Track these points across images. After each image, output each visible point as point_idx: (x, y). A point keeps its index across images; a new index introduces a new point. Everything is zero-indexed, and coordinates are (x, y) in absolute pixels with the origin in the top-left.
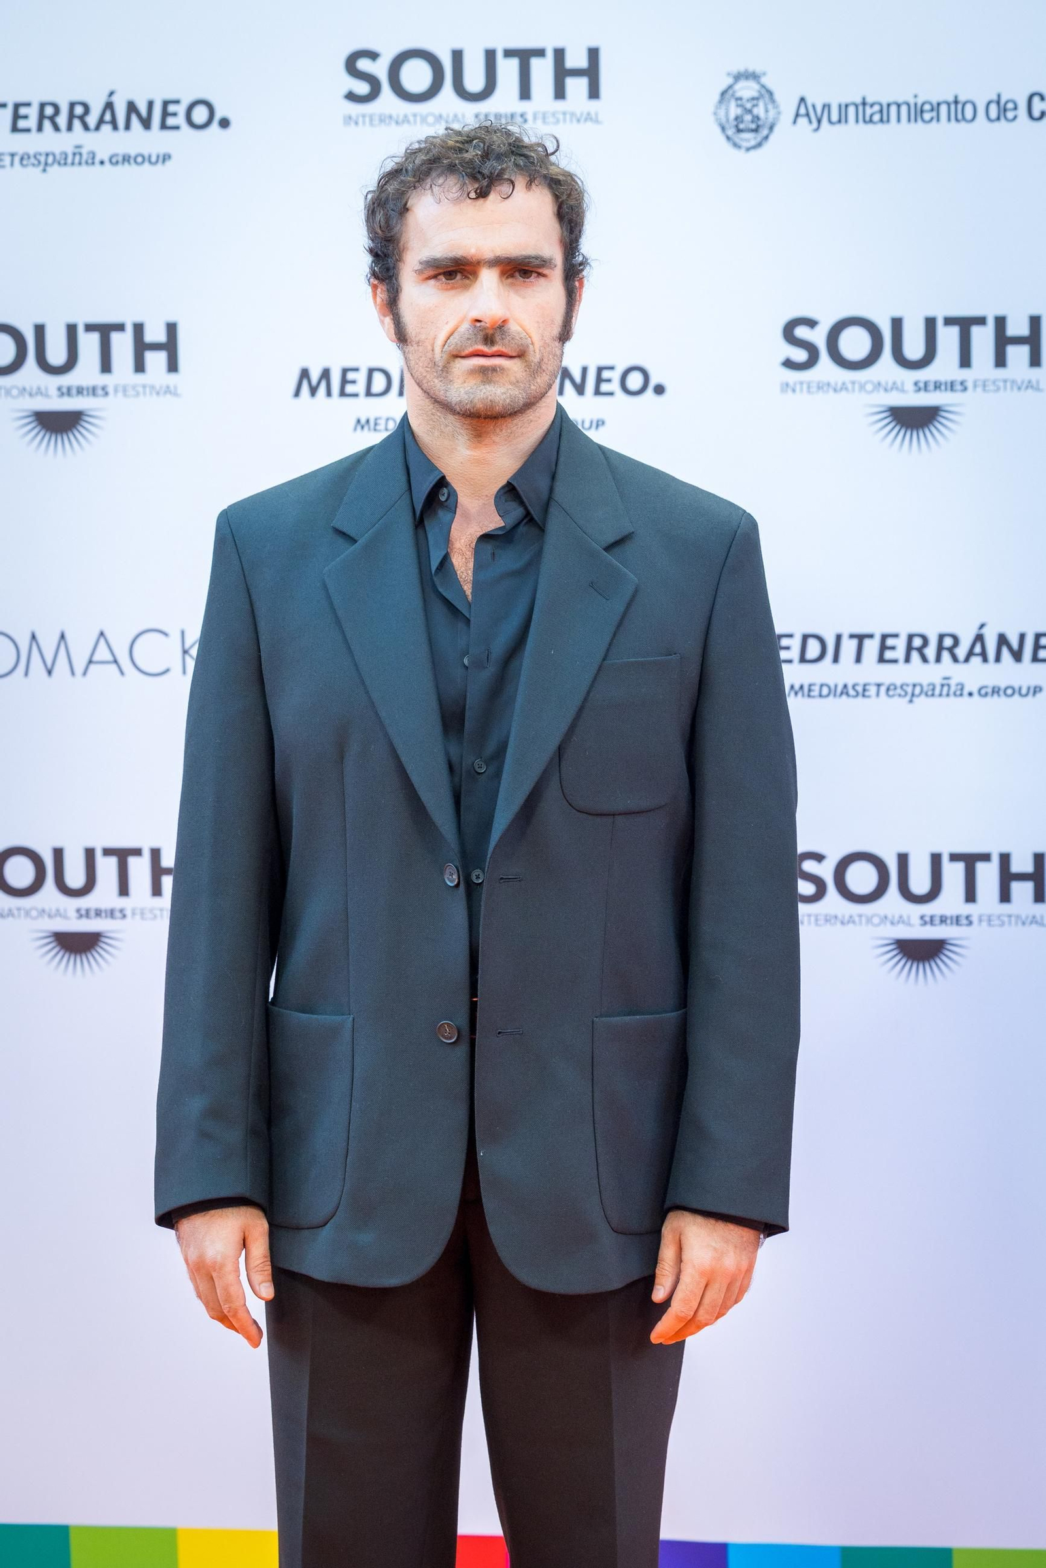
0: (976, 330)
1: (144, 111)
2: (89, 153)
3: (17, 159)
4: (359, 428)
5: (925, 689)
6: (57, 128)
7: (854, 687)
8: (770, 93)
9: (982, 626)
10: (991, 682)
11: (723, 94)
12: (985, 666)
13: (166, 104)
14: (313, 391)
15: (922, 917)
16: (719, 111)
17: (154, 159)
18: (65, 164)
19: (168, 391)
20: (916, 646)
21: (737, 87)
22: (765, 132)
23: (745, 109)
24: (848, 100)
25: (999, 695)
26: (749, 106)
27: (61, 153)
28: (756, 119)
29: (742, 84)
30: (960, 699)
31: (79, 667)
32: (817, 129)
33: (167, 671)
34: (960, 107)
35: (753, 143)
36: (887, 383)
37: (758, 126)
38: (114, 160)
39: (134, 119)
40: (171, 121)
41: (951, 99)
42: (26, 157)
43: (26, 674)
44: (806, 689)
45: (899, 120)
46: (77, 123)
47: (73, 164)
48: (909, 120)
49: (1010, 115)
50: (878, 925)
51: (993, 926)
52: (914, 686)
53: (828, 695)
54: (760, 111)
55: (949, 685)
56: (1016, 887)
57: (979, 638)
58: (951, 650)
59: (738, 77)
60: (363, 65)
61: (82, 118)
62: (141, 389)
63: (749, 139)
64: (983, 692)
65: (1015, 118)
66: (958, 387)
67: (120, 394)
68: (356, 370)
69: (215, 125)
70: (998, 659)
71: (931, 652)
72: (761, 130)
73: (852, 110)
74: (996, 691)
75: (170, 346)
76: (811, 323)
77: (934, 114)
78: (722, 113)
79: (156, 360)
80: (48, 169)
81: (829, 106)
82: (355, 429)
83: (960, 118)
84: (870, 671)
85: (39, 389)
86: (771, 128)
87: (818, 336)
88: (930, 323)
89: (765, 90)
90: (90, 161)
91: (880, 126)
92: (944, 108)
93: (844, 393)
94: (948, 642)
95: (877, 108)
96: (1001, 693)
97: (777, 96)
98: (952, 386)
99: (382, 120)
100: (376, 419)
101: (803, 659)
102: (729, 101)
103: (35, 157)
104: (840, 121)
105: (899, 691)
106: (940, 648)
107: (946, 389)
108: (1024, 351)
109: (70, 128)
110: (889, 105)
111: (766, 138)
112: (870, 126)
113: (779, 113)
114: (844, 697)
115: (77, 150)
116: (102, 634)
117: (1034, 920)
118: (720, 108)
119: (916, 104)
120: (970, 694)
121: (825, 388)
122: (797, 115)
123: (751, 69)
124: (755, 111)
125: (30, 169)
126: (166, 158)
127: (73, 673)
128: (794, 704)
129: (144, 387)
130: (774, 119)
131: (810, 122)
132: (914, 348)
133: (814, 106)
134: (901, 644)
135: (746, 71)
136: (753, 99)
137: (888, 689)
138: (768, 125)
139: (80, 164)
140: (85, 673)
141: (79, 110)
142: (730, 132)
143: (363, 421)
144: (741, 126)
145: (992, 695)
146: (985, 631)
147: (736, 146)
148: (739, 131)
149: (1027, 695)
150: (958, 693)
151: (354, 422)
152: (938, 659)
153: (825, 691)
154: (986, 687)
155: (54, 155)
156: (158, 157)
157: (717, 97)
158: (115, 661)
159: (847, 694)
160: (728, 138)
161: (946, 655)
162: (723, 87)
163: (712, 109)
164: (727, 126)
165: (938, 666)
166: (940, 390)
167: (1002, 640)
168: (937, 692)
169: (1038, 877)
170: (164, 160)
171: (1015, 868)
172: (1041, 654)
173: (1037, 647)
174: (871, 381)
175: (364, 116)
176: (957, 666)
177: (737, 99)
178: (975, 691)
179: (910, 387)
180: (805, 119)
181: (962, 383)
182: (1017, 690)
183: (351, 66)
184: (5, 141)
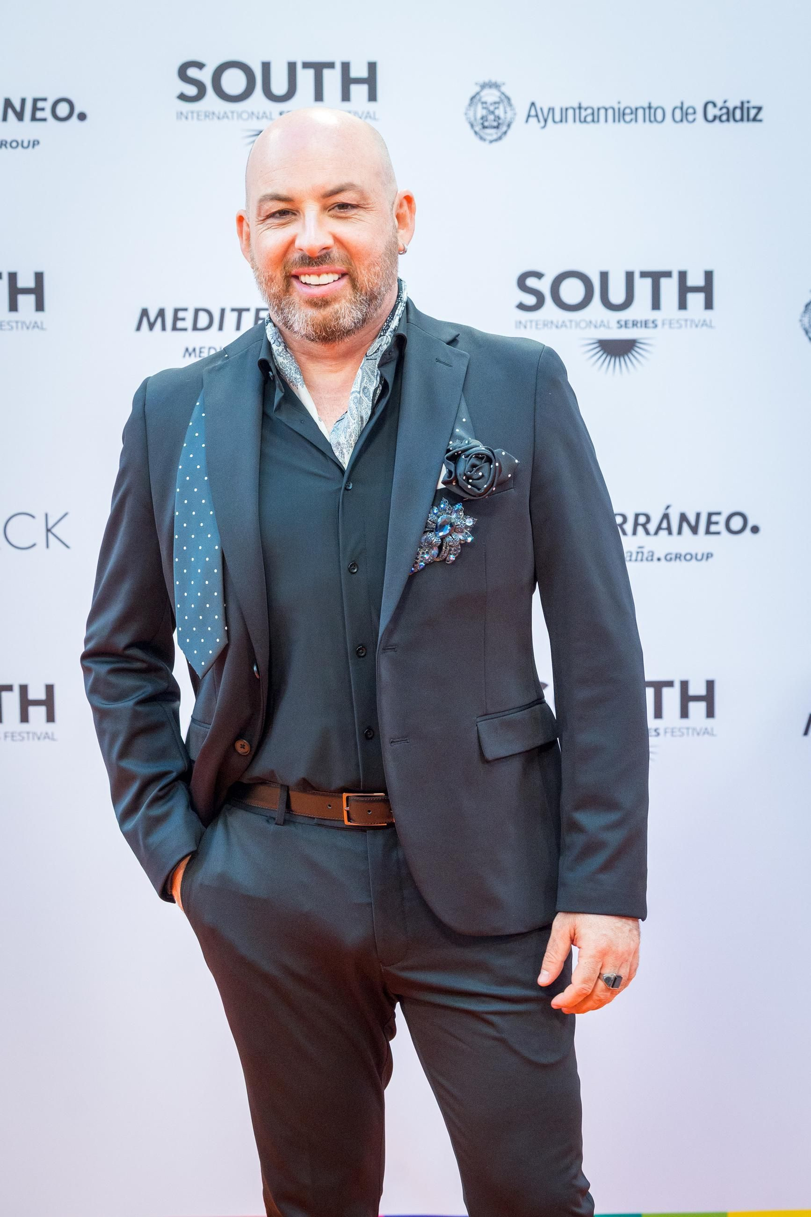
0: (664, 281)
1: (18, 108)
4: (187, 355)
8: (509, 99)
9: (668, 507)
10: (674, 550)
11: (472, 99)
12: (670, 537)
13: (35, 101)
14: (151, 326)
16: (469, 112)
17: (25, 144)
19: (36, 325)
21: (482, 94)
22: (504, 128)
23: (489, 111)
24: (568, 105)
25: (680, 560)
26: (492, 108)
28: (497, 119)
29: (486, 91)
30: (650, 563)
32: (544, 127)
33: (34, 545)
34: (652, 111)
35: (495, 137)
36: (596, 322)
39: (10, 113)
40: (39, 115)
41: (646, 105)
45: (606, 121)
48: (614, 121)
49: (690, 118)
51: (675, 736)
54: (500, 112)
55: (642, 553)
56: (693, 706)
57: (666, 516)
58: (644, 526)
59: (483, 86)
60: (192, 72)
62: (14, 325)
63: (492, 133)
64: (668, 558)
65: (694, 120)
66: (651, 325)
68: (186, 310)
69: (75, 117)
70: (680, 532)
71: (628, 527)
72: (501, 127)
73: (570, 112)
74: (678, 557)
75: (38, 291)
76: (539, 275)
77: (633, 116)
78: (471, 114)
79: (27, 302)
81: (553, 109)
82: (184, 356)
83: (653, 120)
86: (509, 126)
87: (544, 286)
88: (630, 276)
89: (504, 96)
91: (592, 125)
92: (640, 112)
93: (564, 329)
94: (642, 520)
95: (590, 111)
96: (682, 558)
97: (513, 101)
98: (646, 324)
99: (206, 116)
100: (201, 348)
102: (477, 104)
104: (561, 121)
106: (636, 524)
107: (641, 326)
108: (700, 297)
110: (599, 109)
111: (505, 133)
112: (585, 125)
113: (515, 114)
117: (706, 732)
118: (470, 110)
119: (619, 109)
120: (659, 559)
121: (549, 326)
122: (529, 116)
123: (493, 80)
124: (497, 112)
126: (36, 143)
129: (17, 323)
130: (511, 118)
131: (539, 121)
132: (617, 295)
133: (541, 109)
135: (490, 82)
136: (495, 103)
138: (507, 124)
142: (477, 128)
143: (190, 350)
144: (486, 124)
145: (675, 560)
146: (670, 511)
147: (482, 138)
148: (484, 127)
149: (702, 559)
150: (650, 558)
151: (183, 350)
152: (634, 533)
154: (670, 554)
156: (29, 142)
157: (467, 101)
160: (476, 133)
161: (640, 529)
162: (472, 93)
163: (464, 110)
164: (475, 124)
165: (635, 538)
166: (637, 327)
167: (683, 518)
168: (634, 558)
169: (709, 698)
170: (34, 145)
171: (692, 692)
172: (713, 528)
173: (709, 523)
174: (584, 320)
175: (192, 112)
176: (648, 538)
177: (483, 103)
178: (662, 558)
179: (614, 324)
180: (535, 119)
181: (653, 322)
182: (694, 555)
183: (182, 73)
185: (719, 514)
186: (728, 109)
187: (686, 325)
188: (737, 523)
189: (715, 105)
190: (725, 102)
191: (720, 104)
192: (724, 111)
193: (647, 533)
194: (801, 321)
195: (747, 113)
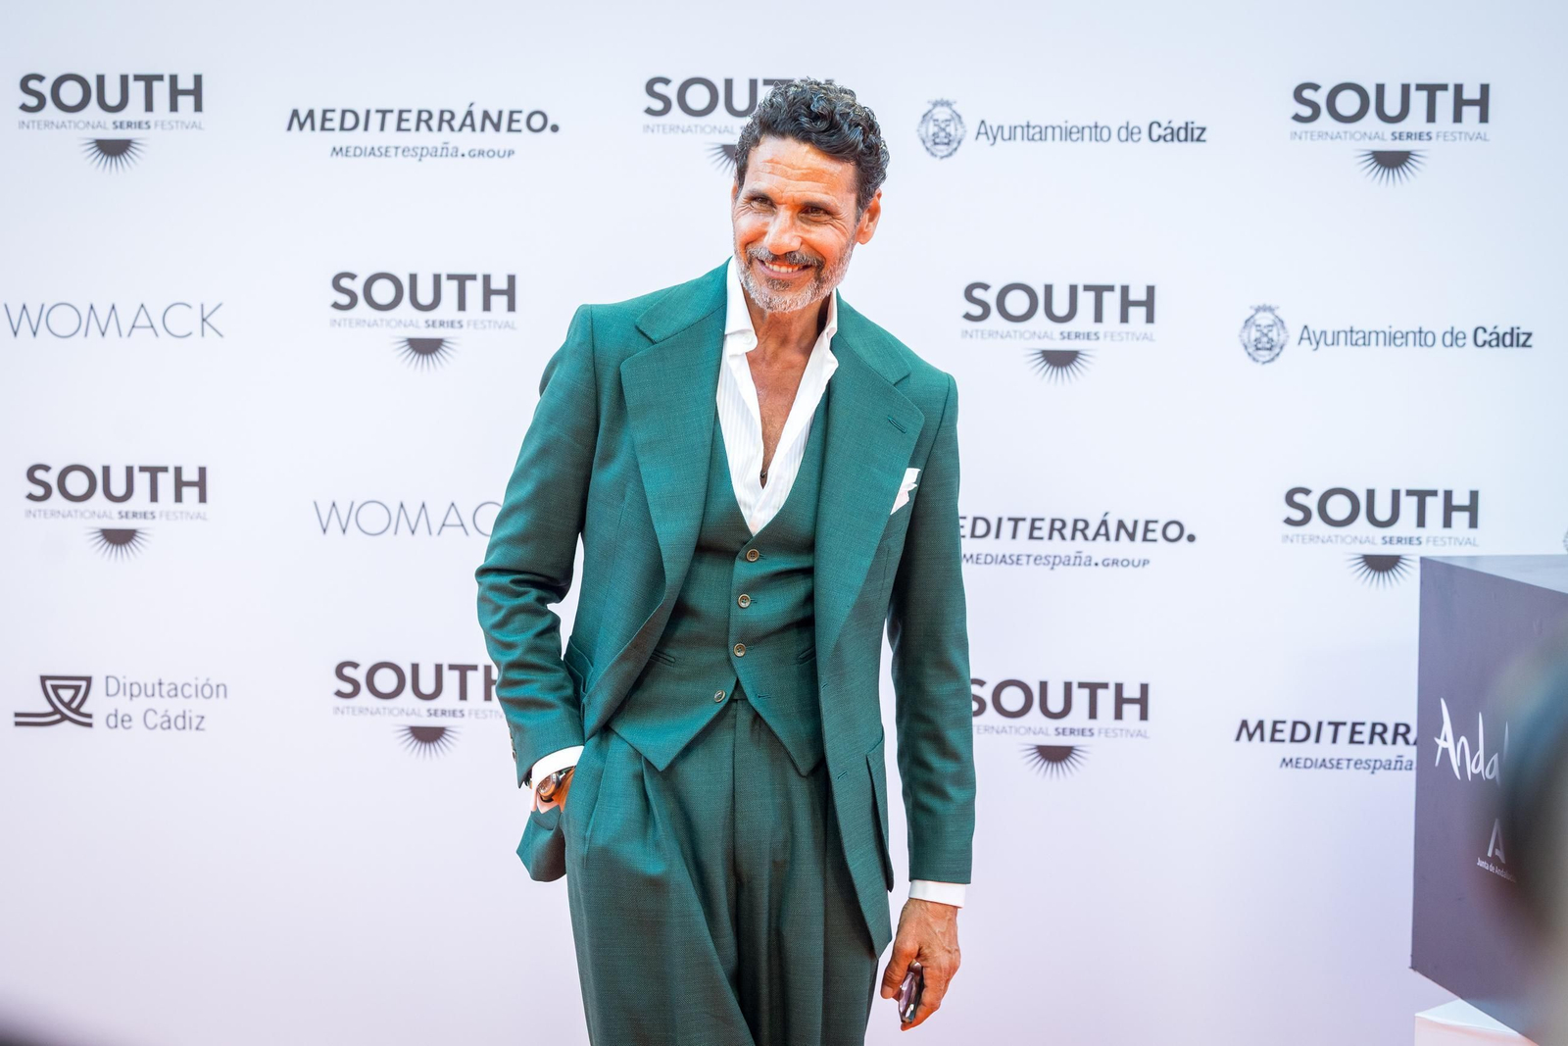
0: (1106, 295)
1: (495, 120)
2: (453, 148)
3: (400, 151)
5: (1063, 560)
6: (430, 129)
7: (1010, 557)
8: (959, 117)
9: (1106, 514)
10: (1112, 556)
11: (924, 116)
12: (1108, 543)
13: (512, 113)
15: (1057, 729)
16: (921, 129)
17: (501, 154)
18: (436, 156)
19: (507, 325)
20: (1057, 528)
21: (934, 111)
22: (954, 145)
23: (940, 128)
24: (1017, 124)
25: (1117, 566)
26: (943, 126)
27: (433, 148)
28: (948, 136)
29: (938, 109)
30: (1088, 568)
31: (435, 529)
32: (993, 144)
34: (1099, 130)
35: (945, 153)
36: (1040, 333)
37: (950, 141)
38: (472, 154)
39: (488, 123)
40: (515, 126)
41: (1092, 124)
42: (406, 149)
43: (396, 533)
44: (975, 557)
45: (1053, 139)
46: (445, 126)
47: (441, 155)
48: (1061, 139)
49: (1135, 137)
50: (1025, 734)
51: (1109, 736)
52: (1055, 557)
53: (991, 563)
54: (951, 129)
55: (1080, 557)
56: (1127, 709)
57: (1104, 523)
58: (1083, 531)
59: (935, 104)
61: (449, 122)
62: (487, 324)
63: (943, 150)
66: (1093, 337)
67: (471, 327)
69: (548, 129)
70: (1117, 539)
71: (1068, 532)
72: (951, 144)
75: (510, 292)
76: (985, 287)
77: (1080, 135)
78: (923, 130)
79: (499, 302)
80: (423, 158)
83: (1099, 139)
84: (1023, 545)
85: (411, 321)
86: (959, 142)
87: (990, 297)
88: (1073, 289)
89: (955, 114)
90: (454, 154)
91: (1040, 142)
92: (1087, 131)
93: (1008, 339)
94: (1081, 525)
95: (1038, 129)
96: (1119, 564)
97: (964, 119)
98: (1088, 336)
99: (672, 130)
101: (973, 535)
102: (929, 121)
103: (413, 149)
104: (1010, 139)
105: (1044, 561)
106: (1075, 529)
107: (1084, 338)
108: (1142, 311)
109: (439, 129)
110: (1046, 128)
111: (956, 149)
113: (965, 131)
114: (1003, 564)
115: (444, 146)
116: (453, 504)
117: (1139, 734)
118: (922, 127)
119: (1066, 128)
120: (1096, 564)
121: (994, 335)
122: (979, 134)
124: (948, 130)
125: (410, 158)
126: (511, 153)
127: (430, 533)
128: (967, 570)
129: (490, 322)
130: (961, 136)
132: (1061, 307)
133: (991, 127)
134: (1046, 525)
135: (942, 100)
136: (947, 120)
137: (1035, 559)
138: (957, 140)
139: (447, 155)
140: (439, 533)
141: (447, 116)
142: (929, 144)
144: (937, 141)
145: (1113, 565)
146: (1107, 518)
147: (932, 154)
148: (935, 144)
149: (1138, 565)
150: (1087, 563)
152: (1073, 538)
153: (989, 559)
154: (1108, 559)
155: (427, 149)
156: (505, 152)
157: (920, 119)
158: (462, 525)
159: (1005, 562)
160: (927, 149)
161: (1079, 535)
162: (924, 111)
163: (916, 127)
164: (926, 140)
165: (1073, 543)
166: (1080, 338)
167: (1121, 525)
168: (1072, 562)
169: (1143, 701)
170: (509, 155)
171: (1126, 694)
172: (1150, 536)
173: (1147, 530)
174: (1028, 331)
175: (658, 126)
176: (1086, 542)
177: (935, 120)
178: (1100, 562)
179: (1057, 336)
180: (985, 137)
181: (1095, 334)
182: (1131, 561)
183: (650, 88)
184: (391, 137)
185: (1156, 522)
186: (1172, 129)
187: (1127, 338)
188: (1173, 531)
189: (1159, 125)
190: (1169, 123)
192: (1169, 131)
193: (1086, 538)
194: (1240, 336)
195: (1191, 134)
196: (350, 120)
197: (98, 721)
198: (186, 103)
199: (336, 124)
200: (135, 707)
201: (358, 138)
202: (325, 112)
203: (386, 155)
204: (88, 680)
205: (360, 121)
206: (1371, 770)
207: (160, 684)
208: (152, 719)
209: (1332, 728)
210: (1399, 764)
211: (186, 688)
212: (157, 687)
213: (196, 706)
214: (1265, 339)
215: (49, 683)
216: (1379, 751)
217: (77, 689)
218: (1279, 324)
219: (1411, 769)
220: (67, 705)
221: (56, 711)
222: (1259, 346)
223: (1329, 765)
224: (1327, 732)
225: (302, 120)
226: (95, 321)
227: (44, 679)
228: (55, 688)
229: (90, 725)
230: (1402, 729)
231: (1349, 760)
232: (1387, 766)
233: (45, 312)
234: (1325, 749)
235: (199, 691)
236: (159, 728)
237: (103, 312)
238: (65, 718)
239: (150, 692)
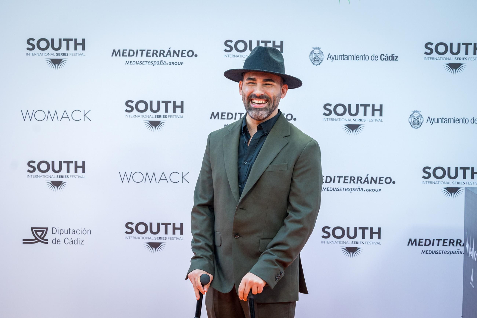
0: (368, 108)
1: (177, 53)
2: (164, 62)
3: (147, 63)
5: (354, 189)
6: (157, 56)
7: (338, 189)
8: (322, 53)
9: (368, 175)
11: (311, 52)
12: (368, 184)
13: (182, 51)
14: (215, 118)
15: (352, 242)
17: (179, 64)
18: (159, 64)
19: (181, 117)
20: (352, 179)
21: (314, 51)
24: (340, 55)
26: (317, 55)
27: (158, 62)
28: (319, 58)
29: (316, 50)
30: (362, 192)
31: (158, 181)
32: (332, 61)
33: (178, 182)
34: (365, 57)
35: (318, 64)
36: (347, 119)
37: (319, 60)
38: (170, 64)
39: (175, 54)
40: (183, 55)
41: (363, 55)
42: (149, 62)
43: (145, 182)
44: (326, 189)
45: (351, 60)
46: (161, 55)
47: (160, 64)
48: (353, 60)
49: (376, 59)
50: (342, 244)
51: (368, 244)
52: (352, 188)
54: (320, 56)
55: (360, 189)
56: (374, 235)
57: (367, 178)
58: (360, 180)
59: (315, 49)
60: (229, 43)
61: (163, 54)
62: (174, 117)
64: (367, 190)
67: (169, 118)
68: (225, 113)
69: (194, 56)
70: (371, 183)
71: (356, 181)
74: (370, 190)
75: (182, 107)
76: (330, 105)
77: (359, 58)
79: (178, 110)
80: (154, 65)
83: (365, 59)
84: (342, 185)
85: (151, 116)
86: (322, 60)
87: (332, 108)
88: (357, 106)
90: (164, 64)
91: (347, 61)
92: (361, 57)
93: (337, 121)
94: (360, 179)
95: (346, 57)
96: (372, 191)
97: (323, 53)
99: (232, 56)
101: (326, 182)
102: (313, 54)
103: (151, 62)
104: (338, 59)
105: (348, 190)
106: (358, 180)
107: (361, 121)
108: (378, 112)
109: (160, 56)
110: (349, 56)
111: (321, 62)
113: (324, 57)
114: (335, 191)
115: (161, 61)
116: (163, 173)
117: (378, 243)
118: (311, 56)
119: (355, 56)
120: (364, 191)
121: (333, 120)
122: (328, 58)
125: (150, 65)
126: (182, 63)
127: (156, 182)
128: (324, 193)
132: (353, 111)
133: (332, 56)
134: (349, 179)
135: (317, 47)
136: (318, 54)
137: (346, 189)
139: (162, 64)
141: (162, 52)
144: (315, 60)
147: (314, 64)
148: (315, 61)
149: (377, 191)
150: (362, 190)
151: (224, 125)
152: (357, 183)
153: (331, 189)
155: (156, 62)
158: (166, 179)
160: (312, 62)
161: (359, 182)
162: (311, 51)
163: (309, 56)
164: (312, 60)
166: (359, 121)
167: (372, 178)
168: (357, 190)
169: (379, 233)
171: (374, 231)
172: (381, 182)
173: (380, 180)
174: (343, 119)
175: (228, 55)
176: (361, 184)
179: (352, 120)
180: (330, 58)
181: (364, 120)
182: (375, 190)
183: (226, 43)
184: (144, 58)
185: (383, 177)
186: (388, 56)
187: (374, 121)
188: (388, 180)
189: (384, 55)
190: (387, 54)
191: (385, 56)
192: (387, 57)
194: (409, 120)
195: (394, 58)
196: (131, 53)
197: (50, 242)
198: (80, 47)
199: (127, 54)
200: (62, 237)
201: (134, 59)
202: (124, 50)
203: (143, 64)
204: (47, 229)
205: (135, 53)
206: (449, 254)
207: (70, 230)
208: (67, 241)
209: (437, 241)
210: (458, 252)
211: (78, 231)
212: (68, 231)
213: (81, 237)
214: (416, 121)
215: (34, 230)
216: (452, 248)
217: (43, 232)
218: (421, 116)
219: (462, 254)
220: (40, 237)
221: (36, 239)
222: (415, 123)
223: (436, 253)
224: (436, 242)
225: (116, 53)
226: (50, 116)
227: (32, 229)
228: (36, 231)
229: (47, 243)
230: (459, 241)
231: (443, 251)
232: (454, 253)
233: (34, 113)
234: (435, 248)
235: (82, 232)
236: (69, 243)
237: (52, 113)
238: (39, 241)
239: (66, 233)
